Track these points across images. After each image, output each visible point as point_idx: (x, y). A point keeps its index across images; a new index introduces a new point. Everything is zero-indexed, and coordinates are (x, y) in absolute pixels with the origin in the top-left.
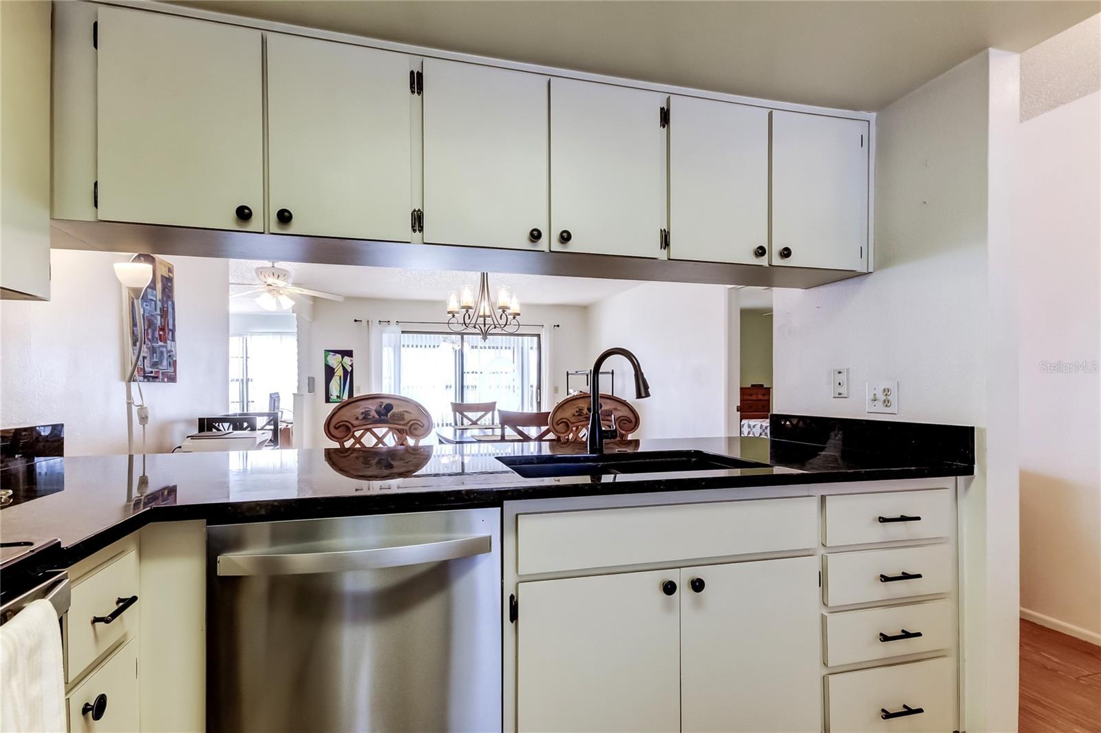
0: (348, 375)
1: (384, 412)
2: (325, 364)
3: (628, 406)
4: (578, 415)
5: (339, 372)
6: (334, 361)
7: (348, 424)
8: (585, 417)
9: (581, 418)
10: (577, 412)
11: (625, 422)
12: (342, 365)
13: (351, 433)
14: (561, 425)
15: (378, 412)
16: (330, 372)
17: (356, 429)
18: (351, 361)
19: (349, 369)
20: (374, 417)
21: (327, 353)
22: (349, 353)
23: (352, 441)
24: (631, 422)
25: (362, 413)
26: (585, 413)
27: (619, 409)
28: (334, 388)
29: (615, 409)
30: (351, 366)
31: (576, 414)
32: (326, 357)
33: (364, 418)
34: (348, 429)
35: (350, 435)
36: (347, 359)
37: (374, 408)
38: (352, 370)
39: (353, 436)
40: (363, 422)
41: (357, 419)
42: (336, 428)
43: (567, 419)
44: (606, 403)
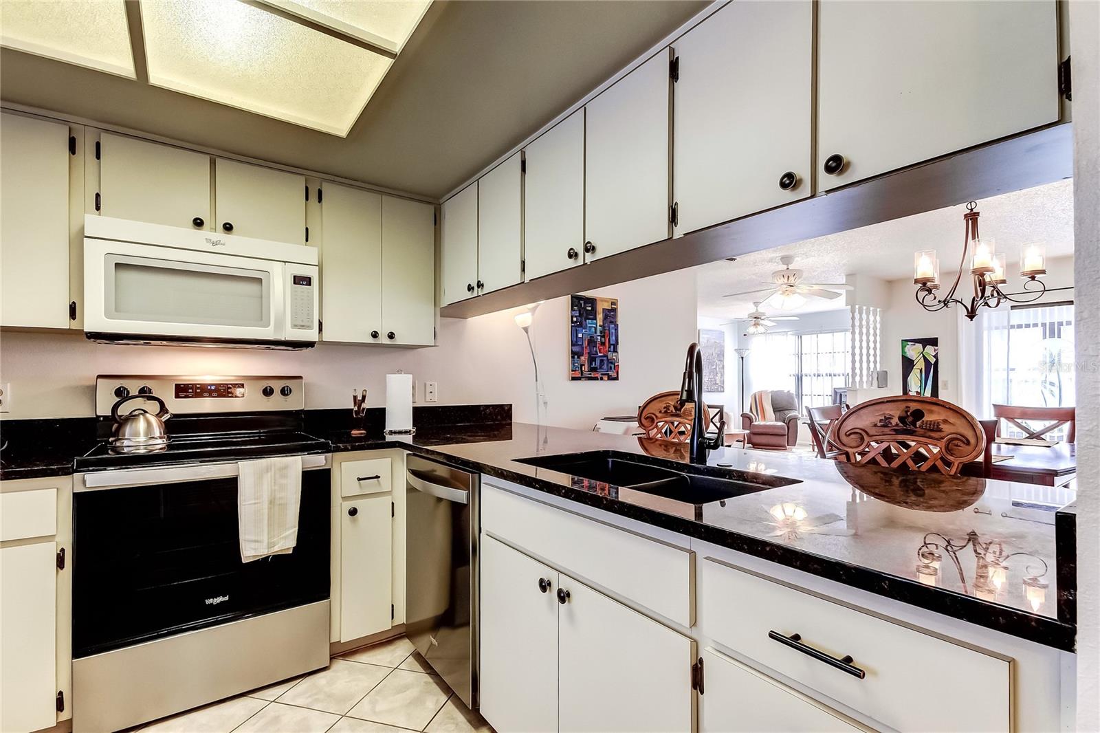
0: (932, 368)
1: (679, 407)
2: (903, 356)
3: (965, 417)
4: (882, 426)
5: (920, 364)
6: (914, 352)
7: (653, 416)
8: (895, 430)
9: (886, 430)
10: (881, 421)
11: (960, 443)
12: (923, 356)
13: (655, 424)
14: (852, 436)
15: (675, 408)
16: (908, 364)
17: (658, 420)
18: (935, 350)
19: (933, 360)
20: (672, 411)
21: (905, 343)
22: (933, 342)
23: (655, 430)
24: (968, 443)
25: (665, 408)
26: (894, 423)
27: (951, 420)
28: (913, 383)
29: (945, 421)
30: (936, 356)
31: (879, 424)
32: (903, 348)
33: (666, 412)
34: (653, 421)
35: (653, 426)
36: (930, 350)
37: (673, 404)
38: (937, 362)
39: (657, 426)
40: (664, 415)
41: (660, 412)
42: (646, 419)
43: (861, 429)
44: (931, 412)
